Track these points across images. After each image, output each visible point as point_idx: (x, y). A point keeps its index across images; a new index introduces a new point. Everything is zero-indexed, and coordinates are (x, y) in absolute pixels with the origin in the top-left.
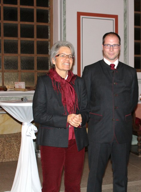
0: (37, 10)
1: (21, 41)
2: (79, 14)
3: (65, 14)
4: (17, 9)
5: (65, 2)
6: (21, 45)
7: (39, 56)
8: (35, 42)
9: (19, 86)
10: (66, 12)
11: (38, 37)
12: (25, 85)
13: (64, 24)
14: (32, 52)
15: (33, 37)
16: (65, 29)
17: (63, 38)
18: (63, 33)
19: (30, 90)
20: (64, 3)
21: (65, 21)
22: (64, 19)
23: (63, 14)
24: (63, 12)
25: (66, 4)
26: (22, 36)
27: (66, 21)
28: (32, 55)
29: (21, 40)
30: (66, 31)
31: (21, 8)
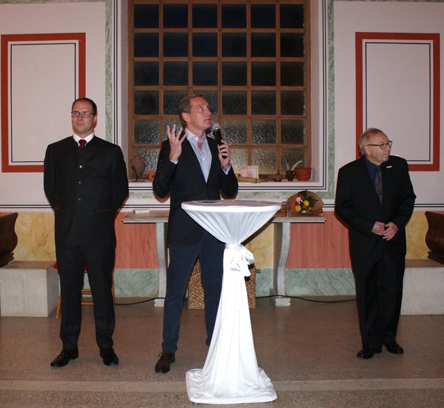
0: (281, 34)
1: (252, 91)
2: (360, 37)
3: (332, 38)
4: (246, 37)
5: (331, 15)
6: (253, 100)
7: (285, 119)
8: (277, 93)
9: (247, 172)
10: (335, 35)
11: (283, 84)
12: (259, 171)
13: (331, 58)
14: (273, 112)
15: (273, 84)
16: (332, 66)
17: (329, 84)
18: (329, 74)
19: (267, 181)
20: (330, 18)
21: (332, 52)
22: (329, 48)
23: (329, 39)
24: (329, 34)
25: (333, 20)
26: (254, 83)
27: (335, 52)
28: (273, 117)
29: (253, 89)
30: (333, 70)
31: (252, 34)
